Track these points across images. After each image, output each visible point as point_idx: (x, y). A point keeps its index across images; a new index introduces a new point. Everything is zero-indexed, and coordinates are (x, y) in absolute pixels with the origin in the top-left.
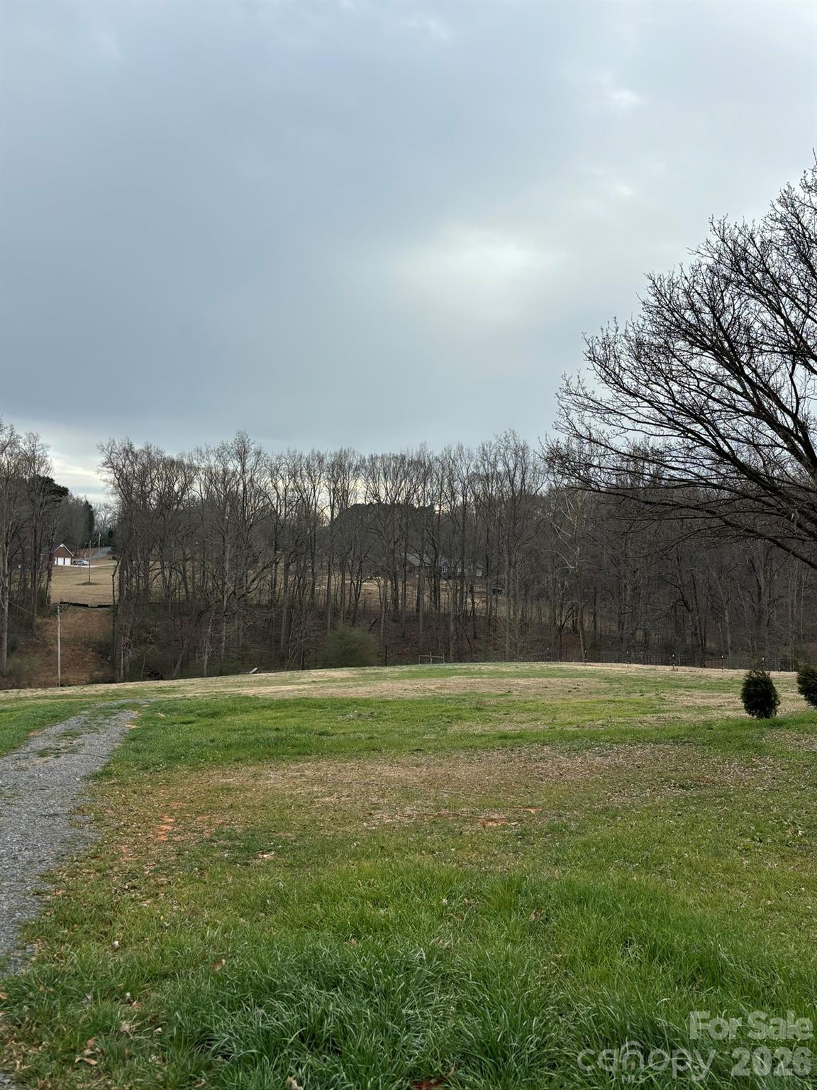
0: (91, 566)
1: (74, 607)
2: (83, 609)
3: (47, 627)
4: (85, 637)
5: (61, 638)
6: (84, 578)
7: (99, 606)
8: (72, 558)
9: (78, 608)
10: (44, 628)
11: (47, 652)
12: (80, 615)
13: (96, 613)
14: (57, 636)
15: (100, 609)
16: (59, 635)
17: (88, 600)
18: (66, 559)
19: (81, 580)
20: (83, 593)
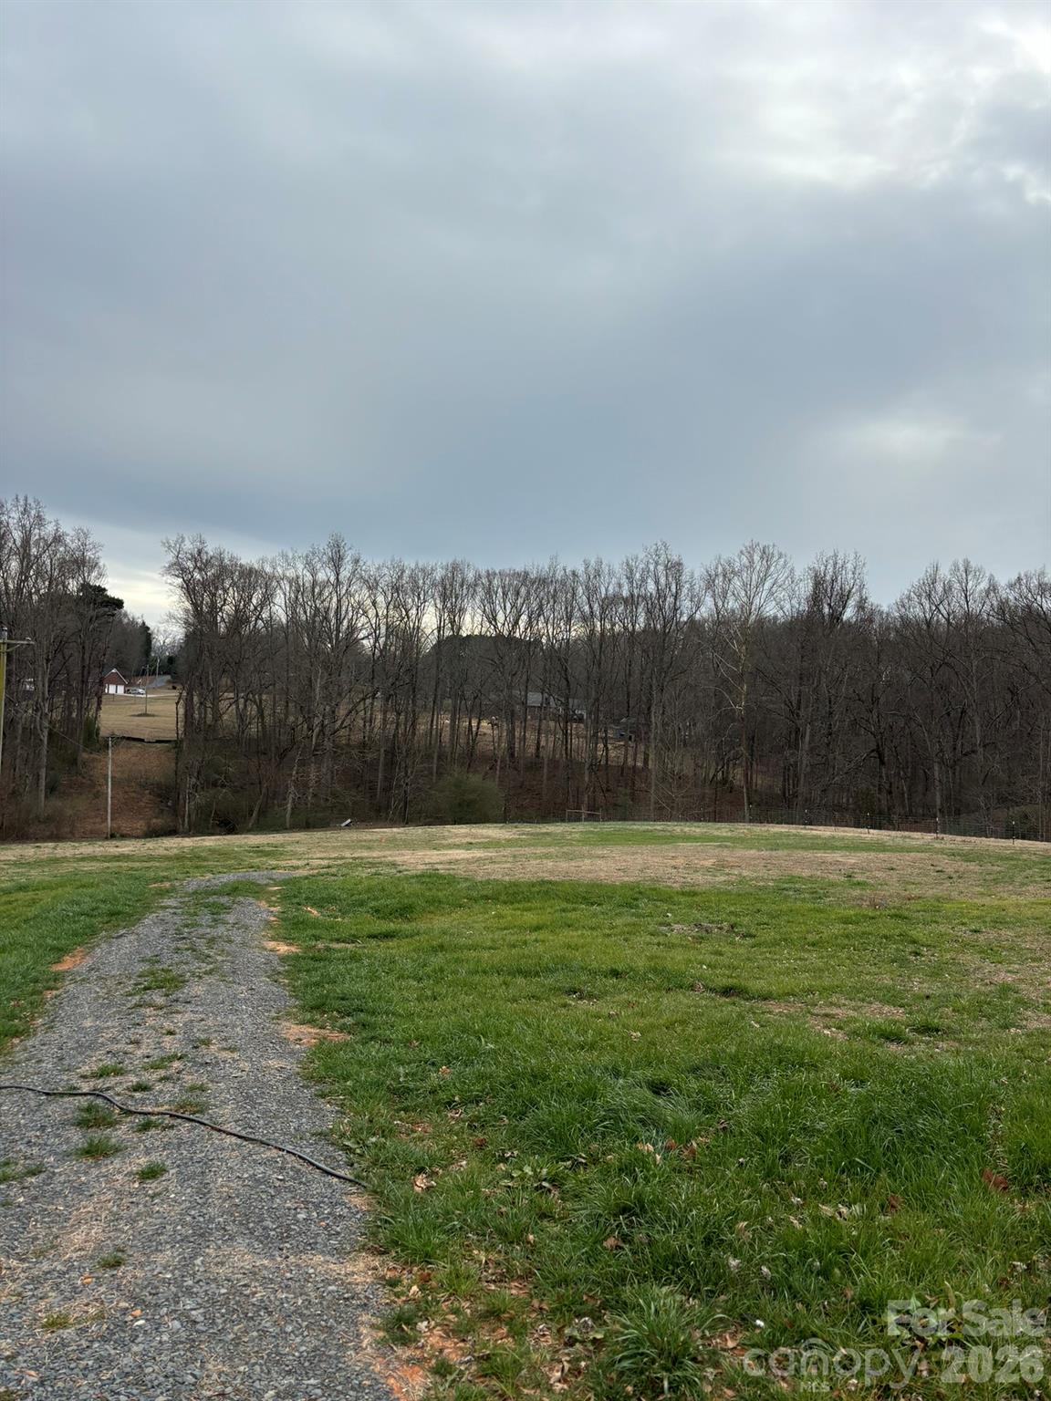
0: (149, 696)
1: (128, 742)
2: (139, 745)
3: (95, 764)
4: (142, 777)
5: (112, 778)
6: (140, 708)
7: (158, 742)
8: (126, 686)
9: (133, 743)
10: (91, 765)
11: (94, 795)
12: (134, 751)
13: (154, 749)
14: (107, 775)
15: (158, 745)
16: (110, 773)
17: (144, 734)
18: (118, 687)
19: (137, 710)
20: (138, 726)
